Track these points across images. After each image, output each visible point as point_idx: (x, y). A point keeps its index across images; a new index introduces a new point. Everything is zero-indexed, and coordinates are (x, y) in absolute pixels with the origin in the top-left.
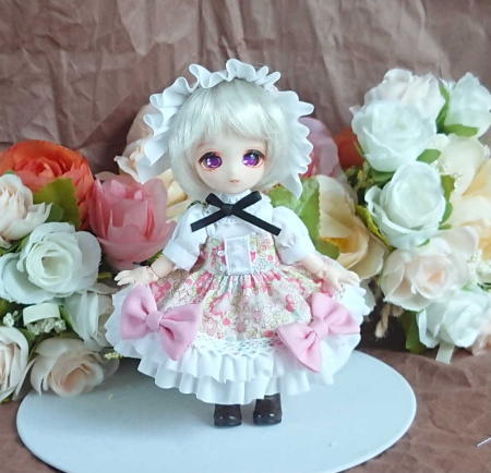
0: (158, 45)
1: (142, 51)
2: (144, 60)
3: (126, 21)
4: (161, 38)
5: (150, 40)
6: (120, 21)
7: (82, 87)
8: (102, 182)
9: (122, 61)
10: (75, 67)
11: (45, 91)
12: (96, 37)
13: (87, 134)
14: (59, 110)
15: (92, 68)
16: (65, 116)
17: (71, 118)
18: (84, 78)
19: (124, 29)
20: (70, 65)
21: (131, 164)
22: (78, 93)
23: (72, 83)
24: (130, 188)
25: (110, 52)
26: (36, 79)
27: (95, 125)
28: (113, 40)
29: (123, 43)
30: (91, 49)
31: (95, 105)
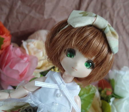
0: (51, 19)
1: (46, 17)
2: (45, 20)
3: (46, 5)
4: (54, 17)
5: (50, 15)
6: (44, 4)
7: (19, 16)
8: (13, 47)
9: (38, 16)
10: (21, 8)
11: (6, 10)
12: (34, 3)
13: (12, 32)
14: (7, 19)
15: (27, 12)
16: (8, 22)
17: (10, 23)
18: (22, 13)
19: (44, 6)
20: (20, 7)
21: (28, 46)
22: (17, 17)
23: (17, 13)
24: (23, 55)
25: (36, 11)
26: (5, 4)
27: (17, 31)
28: (39, 7)
29: (41, 11)
30: (30, 6)
31: (20, 24)
